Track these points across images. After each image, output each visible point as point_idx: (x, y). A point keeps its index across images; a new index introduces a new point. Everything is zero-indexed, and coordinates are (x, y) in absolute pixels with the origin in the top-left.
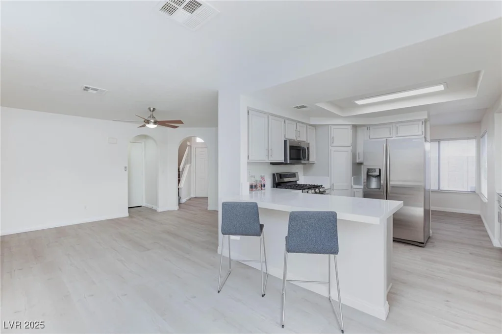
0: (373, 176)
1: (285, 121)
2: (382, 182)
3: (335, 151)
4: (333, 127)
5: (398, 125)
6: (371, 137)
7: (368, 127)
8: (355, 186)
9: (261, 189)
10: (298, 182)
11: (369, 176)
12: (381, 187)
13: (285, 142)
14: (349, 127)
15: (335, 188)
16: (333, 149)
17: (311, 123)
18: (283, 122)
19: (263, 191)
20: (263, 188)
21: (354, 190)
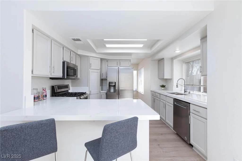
0: (112, 86)
1: (63, 48)
2: (116, 88)
3: (91, 72)
4: (91, 58)
5: (120, 61)
6: (108, 66)
7: (107, 60)
8: (101, 92)
9: (43, 99)
10: (69, 91)
11: (110, 86)
12: (116, 91)
13: (64, 63)
14: (99, 59)
15: (91, 94)
16: (91, 70)
17: (78, 53)
18: (62, 48)
19: (44, 101)
20: (45, 98)
21: (102, 94)
